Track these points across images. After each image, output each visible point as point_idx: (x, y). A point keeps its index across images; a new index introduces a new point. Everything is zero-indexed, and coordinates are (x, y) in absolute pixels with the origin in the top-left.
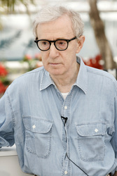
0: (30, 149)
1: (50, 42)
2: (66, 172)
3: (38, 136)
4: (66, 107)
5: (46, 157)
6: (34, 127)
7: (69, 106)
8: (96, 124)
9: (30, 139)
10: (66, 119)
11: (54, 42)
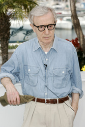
0: (27, 82)
1: (45, 26)
2: (46, 94)
3: (31, 75)
4: (47, 59)
5: (35, 86)
6: (29, 70)
7: (48, 59)
8: (63, 69)
9: (27, 77)
10: (46, 65)
11: (47, 26)
